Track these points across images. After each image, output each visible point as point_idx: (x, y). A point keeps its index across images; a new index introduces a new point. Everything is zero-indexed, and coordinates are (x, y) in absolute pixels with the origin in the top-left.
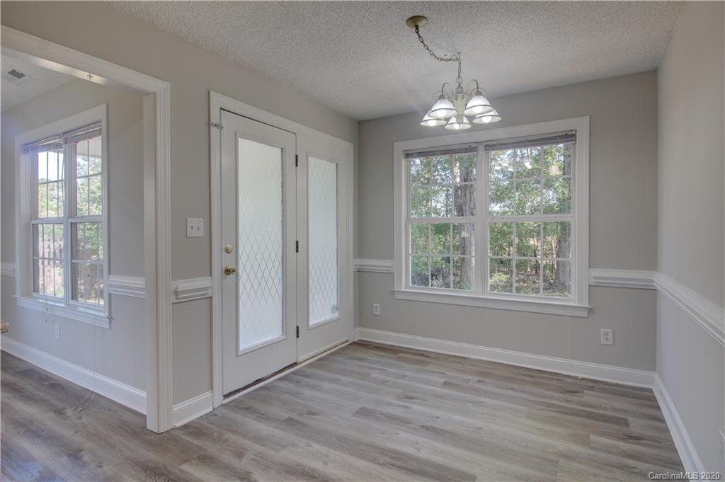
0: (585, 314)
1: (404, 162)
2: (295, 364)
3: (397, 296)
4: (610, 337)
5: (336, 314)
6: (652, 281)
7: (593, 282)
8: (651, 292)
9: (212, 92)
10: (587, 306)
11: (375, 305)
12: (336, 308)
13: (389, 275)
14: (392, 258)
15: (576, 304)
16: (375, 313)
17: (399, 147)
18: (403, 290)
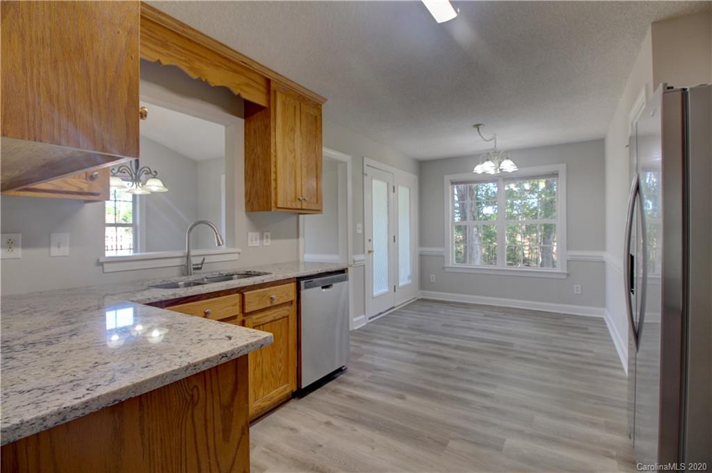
0: (565, 277)
1: (450, 187)
2: (393, 307)
3: (447, 270)
4: (580, 289)
5: (410, 281)
6: (602, 257)
7: (569, 258)
8: (603, 263)
9: (365, 158)
10: (566, 272)
11: (431, 276)
12: (410, 277)
13: (442, 257)
14: (444, 246)
15: (560, 272)
16: (432, 281)
17: (447, 178)
18: (450, 266)
